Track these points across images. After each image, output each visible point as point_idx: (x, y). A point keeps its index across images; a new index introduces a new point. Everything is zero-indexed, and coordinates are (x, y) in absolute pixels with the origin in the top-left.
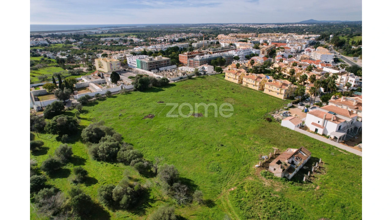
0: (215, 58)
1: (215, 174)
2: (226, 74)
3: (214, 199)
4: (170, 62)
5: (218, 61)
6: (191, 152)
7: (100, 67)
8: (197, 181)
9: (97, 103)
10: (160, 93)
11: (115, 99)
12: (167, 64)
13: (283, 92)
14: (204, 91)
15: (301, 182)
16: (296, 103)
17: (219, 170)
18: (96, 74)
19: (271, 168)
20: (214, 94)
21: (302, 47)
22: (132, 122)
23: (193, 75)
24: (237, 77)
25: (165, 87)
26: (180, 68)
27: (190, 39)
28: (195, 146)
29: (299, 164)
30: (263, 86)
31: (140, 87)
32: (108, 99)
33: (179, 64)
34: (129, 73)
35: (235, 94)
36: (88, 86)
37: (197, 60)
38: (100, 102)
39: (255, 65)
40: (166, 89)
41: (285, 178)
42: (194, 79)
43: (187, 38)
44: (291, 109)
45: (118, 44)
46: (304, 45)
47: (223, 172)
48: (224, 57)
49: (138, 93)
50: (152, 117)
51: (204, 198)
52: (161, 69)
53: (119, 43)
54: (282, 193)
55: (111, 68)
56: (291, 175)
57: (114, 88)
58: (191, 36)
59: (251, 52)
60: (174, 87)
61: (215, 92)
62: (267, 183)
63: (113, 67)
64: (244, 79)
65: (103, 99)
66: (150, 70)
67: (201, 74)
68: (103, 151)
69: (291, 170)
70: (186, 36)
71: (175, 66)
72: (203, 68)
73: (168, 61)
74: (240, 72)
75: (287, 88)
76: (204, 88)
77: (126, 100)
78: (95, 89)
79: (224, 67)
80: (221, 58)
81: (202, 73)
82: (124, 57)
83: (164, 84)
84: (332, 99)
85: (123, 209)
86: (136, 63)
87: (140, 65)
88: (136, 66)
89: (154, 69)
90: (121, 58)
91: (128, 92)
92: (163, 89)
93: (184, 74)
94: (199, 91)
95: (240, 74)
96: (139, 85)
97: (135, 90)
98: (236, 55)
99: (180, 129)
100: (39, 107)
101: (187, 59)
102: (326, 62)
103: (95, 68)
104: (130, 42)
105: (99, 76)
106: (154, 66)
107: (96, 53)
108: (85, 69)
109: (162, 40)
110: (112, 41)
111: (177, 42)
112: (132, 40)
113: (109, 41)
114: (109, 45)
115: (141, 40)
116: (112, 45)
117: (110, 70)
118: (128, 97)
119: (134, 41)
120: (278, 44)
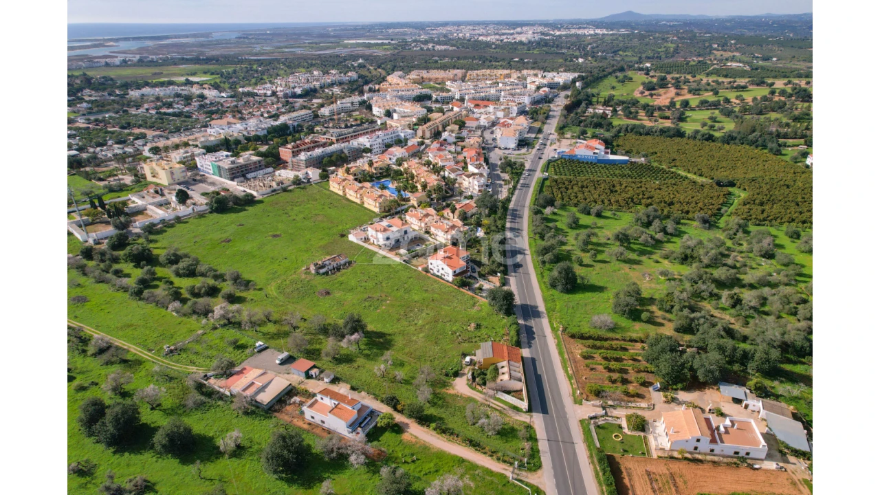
0: (330, 155)
1: (271, 276)
2: (332, 182)
3: (264, 287)
4: (263, 163)
5: (334, 157)
6: (258, 265)
7: (154, 176)
8: (254, 279)
9: (166, 231)
10: (242, 214)
11: (187, 225)
12: (257, 167)
13: (378, 204)
14: (296, 208)
15: (327, 275)
16: (386, 216)
17: (275, 273)
18: (152, 191)
22: (208, 247)
23: (290, 185)
24: (341, 187)
25: (250, 206)
26: (278, 173)
27: (327, 88)
28: (263, 261)
29: (333, 264)
31: (217, 208)
32: (178, 225)
33: (279, 164)
34: (201, 184)
35: (331, 210)
36: (146, 210)
37: (302, 160)
38: (168, 230)
41: (316, 273)
42: (290, 191)
43: (321, 87)
44: (375, 223)
45: (174, 108)
47: (277, 274)
48: (346, 151)
49: (215, 215)
50: (229, 241)
52: (249, 176)
53: (176, 106)
54: (310, 281)
55: (173, 179)
56: (322, 271)
57: (182, 210)
58: (329, 81)
60: (261, 204)
61: (309, 208)
63: (175, 176)
64: (348, 189)
65: (172, 226)
66: (232, 179)
67: (301, 183)
68: (184, 269)
70: (318, 83)
71: (270, 169)
72: (307, 173)
73: (259, 162)
74: (346, 180)
75: (381, 200)
76: (298, 204)
78: (158, 214)
79: (337, 168)
80: (342, 151)
81: (304, 181)
82: (191, 156)
83: (249, 201)
84: (409, 212)
86: (211, 168)
87: (217, 171)
88: (211, 171)
89: (238, 177)
90: (187, 157)
91: (201, 215)
92: (246, 208)
93: (279, 184)
94: (289, 208)
95: (346, 183)
96: (215, 205)
97: (211, 212)
98: (368, 144)
99: (255, 249)
100: (95, 240)
101: (291, 155)
102: (506, 149)
103: (145, 178)
104: (198, 101)
105: (157, 192)
106: (239, 173)
107: (131, 138)
108: (128, 179)
109: (269, 93)
110: (158, 99)
111: (300, 96)
112: (202, 97)
113: (152, 99)
114: (153, 112)
115: (223, 94)
116: (160, 113)
117: (172, 182)
118: (202, 221)
119: (206, 98)
120: (480, 102)
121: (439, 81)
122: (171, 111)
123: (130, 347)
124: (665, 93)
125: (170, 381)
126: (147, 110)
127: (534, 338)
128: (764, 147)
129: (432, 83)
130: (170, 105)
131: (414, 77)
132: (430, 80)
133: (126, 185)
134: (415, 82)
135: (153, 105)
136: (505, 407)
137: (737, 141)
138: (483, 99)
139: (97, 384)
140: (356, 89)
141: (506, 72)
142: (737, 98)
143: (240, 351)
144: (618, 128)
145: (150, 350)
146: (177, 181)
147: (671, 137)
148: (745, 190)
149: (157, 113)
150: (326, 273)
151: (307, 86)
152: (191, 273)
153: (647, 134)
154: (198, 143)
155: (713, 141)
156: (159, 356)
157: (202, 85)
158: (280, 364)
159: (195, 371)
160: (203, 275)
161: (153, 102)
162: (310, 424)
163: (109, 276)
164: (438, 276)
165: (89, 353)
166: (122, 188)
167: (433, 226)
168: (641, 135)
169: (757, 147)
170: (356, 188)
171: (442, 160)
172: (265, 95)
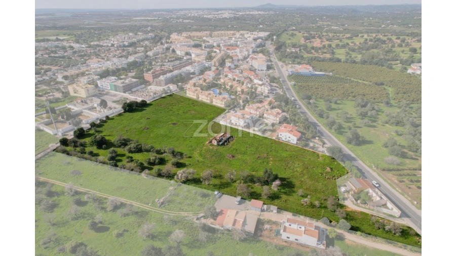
0: (176, 76)
1: (190, 148)
2: (187, 92)
3: (191, 156)
4: (139, 82)
5: (179, 78)
6: (177, 142)
7: (75, 93)
8: (183, 151)
9: (103, 125)
10: (144, 112)
11: (114, 121)
12: (136, 85)
13: (223, 103)
14: (174, 107)
15: (224, 145)
16: (231, 109)
17: (191, 146)
18: (79, 101)
19: (213, 142)
20: (182, 108)
21: (249, 52)
22: (137, 133)
23: (162, 94)
24: (195, 94)
26: (149, 88)
28: (178, 140)
29: (224, 139)
30: (212, 100)
31: (128, 110)
32: (109, 121)
33: (147, 83)
35: (195, 107)
36: (82, 112)
37: (162, 80)
38: (105, 124)
39: (207, 81)
40: (146, 108)
41: (218, 145)
43: (138, 42)
44: (228, 114)
45: (59, 54)
46: (251, 50)
47: (193, 147)
48: (183, 74)
49: (127, 114)
50: (148, 129)
51: (188, 156)
52: (134, 90)
53: (59, 53)
54: (217, 150)
56: (221, 143)
57: (106, 112)
58: (141, 38)
59: (204, 65)
60: (152, 106)
61: (181, 107)
62: (211, 147)
63: (89, 92)
64: (200, 96)
65: (106, 122)
66: (125, 92)
67: (168, 93)
69: (220, 141)
70: (136, 39)
71: (143, 86)
72: (169, 87)
73: (137, 82)
74: (196, 90)
75: (225, 100)
76: (173, 104)
77: (122, 120)
78: (92, 114)
79: (184, 84)
80: (181, 75)
81: (169, 91)
82: (92, 80)
83: (143, 105)
84: (247, 106)
85: (157, 165)
86: (109, 86)
87: (114, 88)
88: (109, 88)
89: (127, 91)
91: (120, 115)
92: (144, 108)
93: (155, 94)
94: (170, 107)
95: (197, 92)
96: (127, 108)
97: (124, 112)
98: (192, 71)
99: (167, 133)
100: (62, 134)
101: (152, 77)
102: (262, 70)
103: (69, 94)
104: (71, 50)
105: (82, 102)
106: (128, 88)
107: (43, 71)
108: (58, 95)
109: (110, 45)
110: (46, 49)
111: (128, 46)
112: (72, 47)
113: (42, 49)
114: (47, 56)
115: (82, 46)
116: (51, 56)
117: (88, 95)
118: (122, 117)
119: (74, 48)
120: (230, 47)
121: (199, 37)
122: (57, 55)
123: (132, 203)
124: (316, 41)
125: (176, 224)
126: (42, 55)
127: (364, 173)
128: (383, 66)
129: (195, 38)
130: (55, 52)
131: (185, 35)
132: (194, 37)
133: (59, 99)
134: (187, 37)
135: (44, 52)
136: (386, 216)
137: (368, 63)
138: (229, 46)
139: (128, 231)
140: (158, 42)
141: (232, 32)
142: (352, 43)
143: (207, 198)
144: (307, 59)
145: (148, 204)
146: (91, 95)
147: (335, 62)
148: (390, 86)
149: (49, 57)
150: (223, 144)
151: (130, 41)
152: (139, 150)
153: (323, 61)
154: (91, 72)
155: (356, 63)
156: (155, 207)
157: (67, 41)
158: (239, 204)
159: (186, 215)
160: (148, 151)
161: (44, 50)
162: (286, 242)
163: (86, 156)
164: (286, 141)
165: (108, 209)
166: (57, 101)
167: (266, 113)
168: (320, 61)
169: (379, 66)
170: (207, 94)
171: (238, 77)
172: (108, 46)
